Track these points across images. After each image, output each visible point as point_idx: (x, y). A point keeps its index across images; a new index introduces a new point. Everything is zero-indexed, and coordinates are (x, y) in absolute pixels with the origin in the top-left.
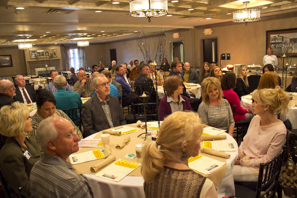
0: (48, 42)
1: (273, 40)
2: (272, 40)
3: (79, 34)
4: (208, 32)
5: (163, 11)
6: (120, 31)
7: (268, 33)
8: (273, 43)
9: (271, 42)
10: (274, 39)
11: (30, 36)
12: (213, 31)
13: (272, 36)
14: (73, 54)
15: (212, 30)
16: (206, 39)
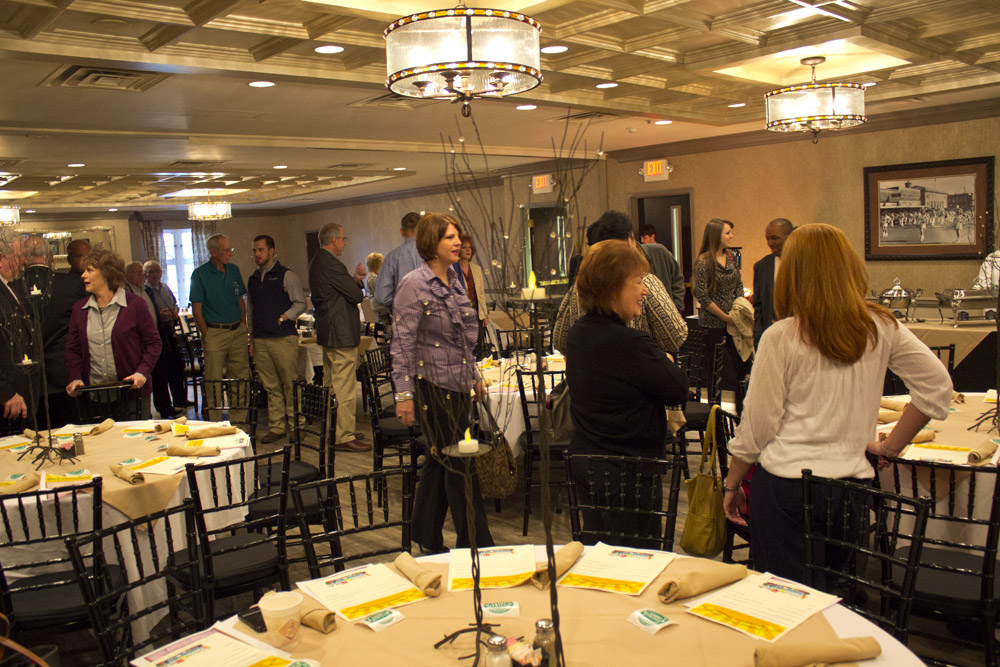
0: (81, 202)
1: (888, 201)
2: (884, 199)
3: (195, 174)
4: (656, 171)
5: (524, 69)
6: (343, 165)
7: (871, 175)
8: (890, 211)
9: (881, 206)
10: (893, 195)
11: (10, 179)
12: (676, 168)
13: (885, 186)
14: (175, 246)
15: (669, 163)
16: (648, 198)
